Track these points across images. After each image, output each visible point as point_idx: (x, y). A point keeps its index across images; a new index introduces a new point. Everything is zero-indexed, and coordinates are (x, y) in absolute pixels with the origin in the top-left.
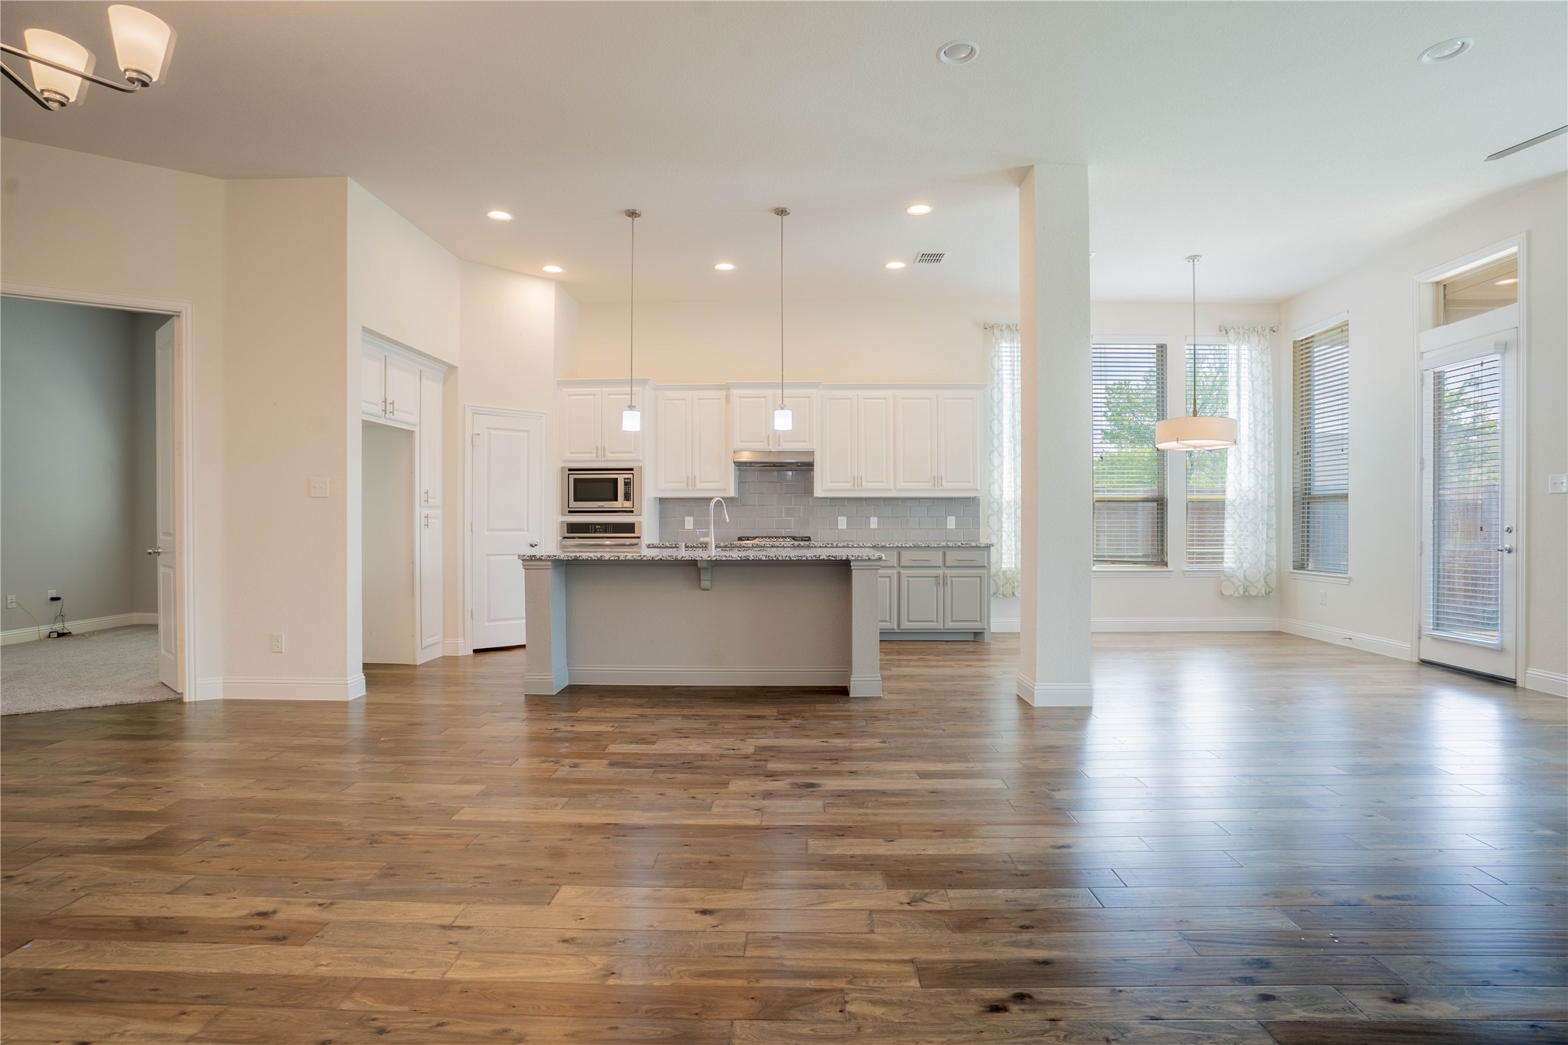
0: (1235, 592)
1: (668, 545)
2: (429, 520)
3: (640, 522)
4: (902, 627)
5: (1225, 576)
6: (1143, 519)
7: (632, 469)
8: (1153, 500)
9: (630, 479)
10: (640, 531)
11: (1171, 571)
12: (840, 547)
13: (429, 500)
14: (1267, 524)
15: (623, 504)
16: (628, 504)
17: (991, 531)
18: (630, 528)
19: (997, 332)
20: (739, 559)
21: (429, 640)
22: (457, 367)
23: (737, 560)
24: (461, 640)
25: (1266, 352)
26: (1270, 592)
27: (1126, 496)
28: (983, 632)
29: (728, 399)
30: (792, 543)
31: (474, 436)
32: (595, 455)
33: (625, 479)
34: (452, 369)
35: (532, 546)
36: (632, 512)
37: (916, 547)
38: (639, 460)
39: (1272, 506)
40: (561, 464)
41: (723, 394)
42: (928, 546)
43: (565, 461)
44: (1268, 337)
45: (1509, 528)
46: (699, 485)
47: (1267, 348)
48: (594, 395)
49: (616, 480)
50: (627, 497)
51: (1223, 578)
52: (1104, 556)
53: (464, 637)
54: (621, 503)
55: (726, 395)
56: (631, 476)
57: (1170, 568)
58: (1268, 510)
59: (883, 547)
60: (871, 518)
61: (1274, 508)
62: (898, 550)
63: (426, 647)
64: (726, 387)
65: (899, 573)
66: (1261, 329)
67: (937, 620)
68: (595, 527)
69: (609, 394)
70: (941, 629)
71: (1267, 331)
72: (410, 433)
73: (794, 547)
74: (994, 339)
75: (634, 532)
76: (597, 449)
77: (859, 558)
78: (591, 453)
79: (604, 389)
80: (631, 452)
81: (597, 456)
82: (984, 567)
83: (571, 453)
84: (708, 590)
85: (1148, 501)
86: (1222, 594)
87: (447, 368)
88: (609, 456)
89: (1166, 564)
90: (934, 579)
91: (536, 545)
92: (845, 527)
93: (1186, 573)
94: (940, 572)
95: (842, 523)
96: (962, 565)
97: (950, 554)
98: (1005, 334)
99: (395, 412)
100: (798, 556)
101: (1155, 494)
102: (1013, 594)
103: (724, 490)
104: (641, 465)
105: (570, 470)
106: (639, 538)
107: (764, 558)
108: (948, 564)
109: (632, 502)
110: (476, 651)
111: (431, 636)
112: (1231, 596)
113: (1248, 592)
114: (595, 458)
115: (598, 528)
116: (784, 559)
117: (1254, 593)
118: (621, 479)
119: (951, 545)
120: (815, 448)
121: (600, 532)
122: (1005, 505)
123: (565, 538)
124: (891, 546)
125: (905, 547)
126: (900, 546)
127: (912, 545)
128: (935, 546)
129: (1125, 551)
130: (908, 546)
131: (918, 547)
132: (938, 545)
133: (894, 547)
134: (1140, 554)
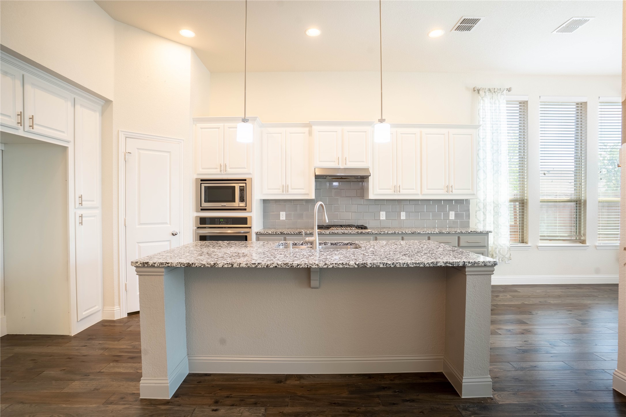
1: (271, 233)
2: (83, 219)
3: (251, 217)
6: (568, 212)
7: (245, 180)
8: (574, 201)
9: (244, 186)
10: (251, 224)
12: (389, 234)
13: (83, 203)
15: (239, 204)
16: (242, 204)
17: (478, 221)
18: (244, 221)
19: (482, 93)
20: (356, 266)
21: (84, 313)
22: (111, 101)
23: (354, 268)
24: (116, 308)
27: (558, 198)
29: (310, 133)
30: (357, 231)
31: (126, 153)
32: (219, 170)
33: (240, 187)
34: (108, 102)
35: (173, 234)
36: (245, 210)
38: (250, 174)
40: (196, 176)
41: (307, 129)
42: (449, 233)
43: (198, 174)
46: (290, 191)
48: (219, 128)
49: (234, 187)
50: (242, 199)
52: (544, 236)
53: (119, 305)
54: (237, 203)
55: (309, 131)
56: (244, 185)
57: (587, 245)
59: (419, 233)
60: (401, 212)
62: (429, 235)
63: (81, 320)
64: (309, 125)
68: (219, 220)
69: (229, 128)
72: (65, 149)
73: (358, 234)
74: (480, 98)
75: (247, 224)
76: (221, 166)
77: (476, 265)
78: (216, 168)
79: (225, 124)
80: (245, 168)
81: (221, 171)
82: (487, 246)
83: (203, 169)
84: (317, 288)
85: (572, 202)
87: (104, 102)
88: (229, 171)
89: (583, 242)
91: (176, 234)
92: (384, 218)
95: (383, 216)
96: (470, 245)
97: (463, 239)
98: (487, 94)
99: (35, 126)
100: (416, 263)
101: (573, 197)
103: (308, 194)
104: (251, 177)
105: (202, 180)
106: (250, 228)
107: (381, 266)
108: (461, 245)
109: (245, 203)
110: (129, 314)
111: (85, 311)
114: (219, 172)
115: (222, 221)
116: (402, 266)
118: (237, 186)
119: (464, 232)
120: (370, 166)
121: (223, 224)
122: (487, 204)
123: (198, 228)
124: (424, 233)
125: (434, 233)
126: (430, 233)
127: (438, 232)
128: (454, 233)
129: (557, 233)
130: (435, 233)
131: (442, 233)
132: (456, 232)
133: (426, 233)
134: (567, 235)
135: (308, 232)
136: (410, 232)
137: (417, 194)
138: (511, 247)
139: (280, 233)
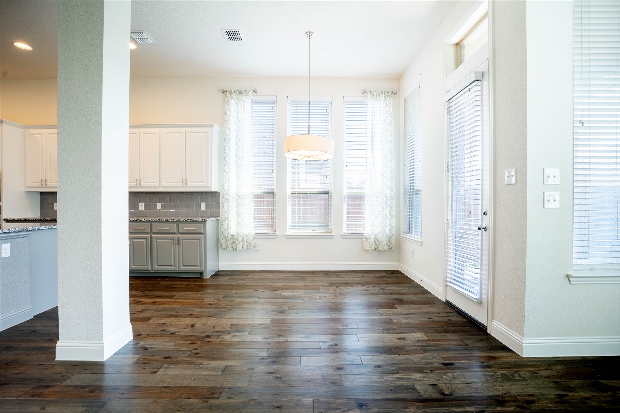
0: (370, 248)
4: (154, 269)
5: (365, 238)
8: (322, 193)
11: (334, 235)
14: (390, 207)
19: (228, 94)
25: (389, 105)
26: (392, 248)
28: (203, 273)
37: (160, 221)
39: (393, 197)
42: (168, 221)
44: (390, 97)
45: (485, 212)
47: (390, 103)
51: (364, 239)
52: (295, 226)
58: (391, 199)
59: (141, 221)
60: (158, 203)
61: (394, 198)
65: (151, 237)
66: (386, 92)
67: (174, 265)
70: (177, 271)
71: (390, 93)
74: (227, 98)
82: (202, 233)
86: (363, 248)
90: (172, 240)
93: (342, 236)
94: (175, 236)
96: (188, 232)
97: (181, 225)
102: (236, 249)
108: (180, 231)
112: (368, 250)
113: (379, 248)
117: (381, 249)
119: (181, 220)
124: (146, 220)
125: (154, 221)
126: (151, 220)
127: (158, 220)
128: (172, 220)
129: (308, 223)
130: (156, 220)
131: (162, 221)
132: (174, 220)
133: (148, 221)
134: (317, 225)
135: (48, 219)
136: (134, 220)
137: (157, 187)
138: (255, 235)
139: (24, 220)
